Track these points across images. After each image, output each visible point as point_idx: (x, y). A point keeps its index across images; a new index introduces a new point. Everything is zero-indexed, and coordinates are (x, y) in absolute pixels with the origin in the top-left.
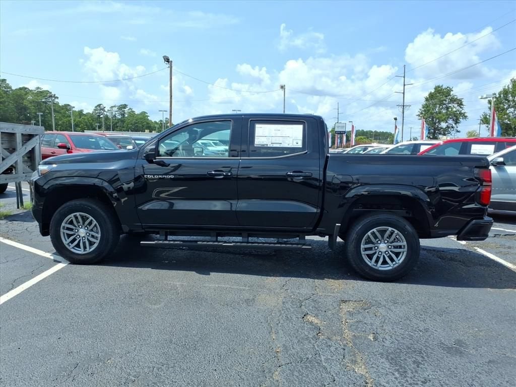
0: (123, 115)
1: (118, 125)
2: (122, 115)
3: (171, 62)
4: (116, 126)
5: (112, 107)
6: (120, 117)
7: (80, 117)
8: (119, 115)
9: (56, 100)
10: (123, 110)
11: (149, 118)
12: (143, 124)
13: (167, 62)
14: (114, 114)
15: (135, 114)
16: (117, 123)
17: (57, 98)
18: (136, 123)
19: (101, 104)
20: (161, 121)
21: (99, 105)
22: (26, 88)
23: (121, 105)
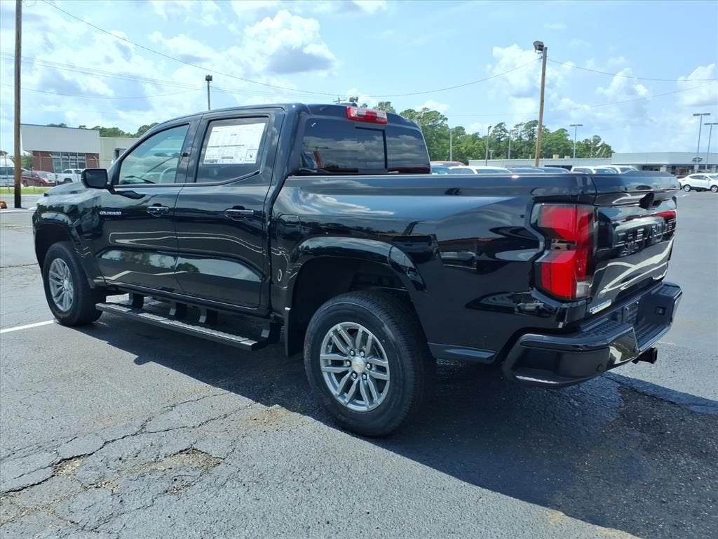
0: (532, 136)
1: (523, 150)
2: (530, 135)
3: (546, 48)
4: (520, 152)
5: (517, 126)
6: (527, 139)
7: (474, 143)
8: (526, 137)
9: (445, 122)
10: (532, 128)
11: (568, 137)
12: (559, 147)
13: (539, 49)
14: (519, 135)
15: (549, 133)
16: (522, 147)
17: (446, 119)
18: (549, 146)
19: (502, 123)
20: (587, 140)
21: (500, 125)
22: (411, 111)
23: (530, 122)
